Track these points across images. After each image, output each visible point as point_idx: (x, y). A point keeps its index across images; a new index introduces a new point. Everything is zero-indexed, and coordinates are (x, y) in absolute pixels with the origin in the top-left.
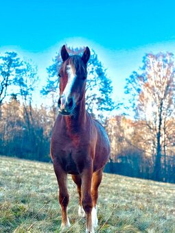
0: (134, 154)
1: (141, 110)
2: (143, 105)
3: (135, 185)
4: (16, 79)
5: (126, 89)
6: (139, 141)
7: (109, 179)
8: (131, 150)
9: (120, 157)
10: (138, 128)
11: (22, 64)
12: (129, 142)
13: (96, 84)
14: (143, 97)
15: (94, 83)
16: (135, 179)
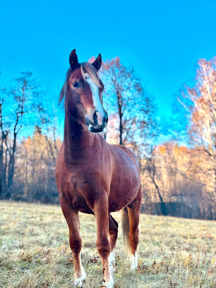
0: (191, 189)
1: (195, 132)
2: (198, 125)
3: (191, 228)
4: (33, 105)
5: (175, 107)
6: (196, 172)
7: (155, 222)
8: (187, 185)
9: (174, 194)
10: (195, 156)
11: (39, 85)
12: (184, 175)
13: (135, 104)
14: (198, 116)
15: (133, 102)
16: (193, 220)
